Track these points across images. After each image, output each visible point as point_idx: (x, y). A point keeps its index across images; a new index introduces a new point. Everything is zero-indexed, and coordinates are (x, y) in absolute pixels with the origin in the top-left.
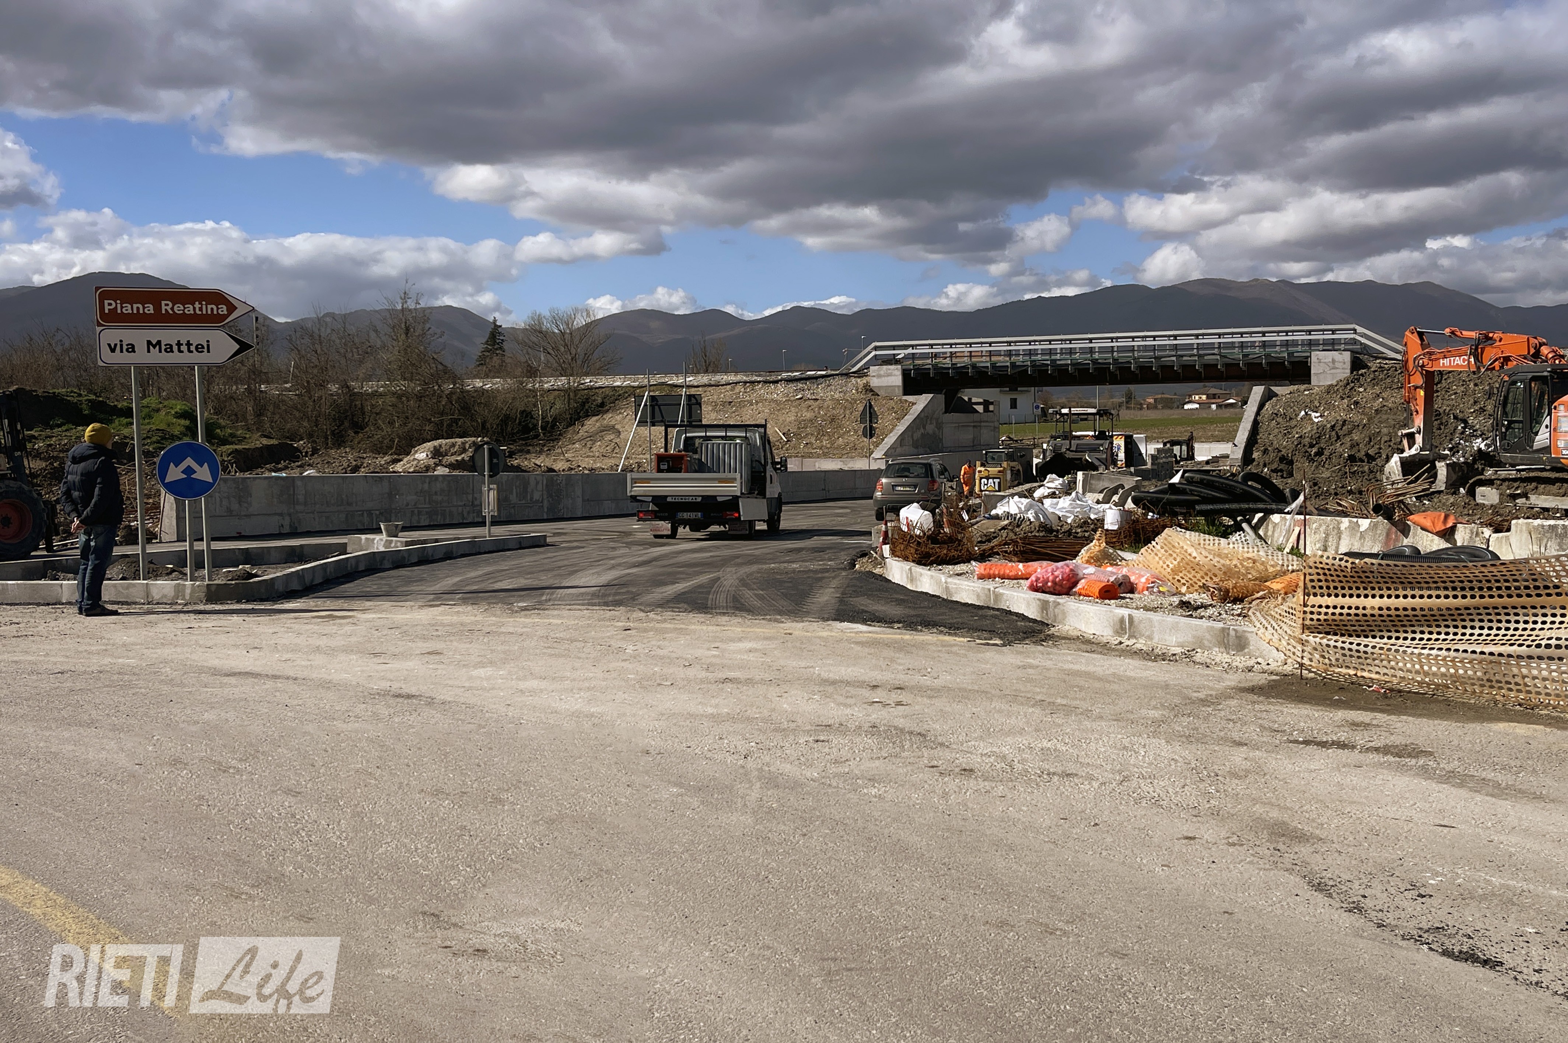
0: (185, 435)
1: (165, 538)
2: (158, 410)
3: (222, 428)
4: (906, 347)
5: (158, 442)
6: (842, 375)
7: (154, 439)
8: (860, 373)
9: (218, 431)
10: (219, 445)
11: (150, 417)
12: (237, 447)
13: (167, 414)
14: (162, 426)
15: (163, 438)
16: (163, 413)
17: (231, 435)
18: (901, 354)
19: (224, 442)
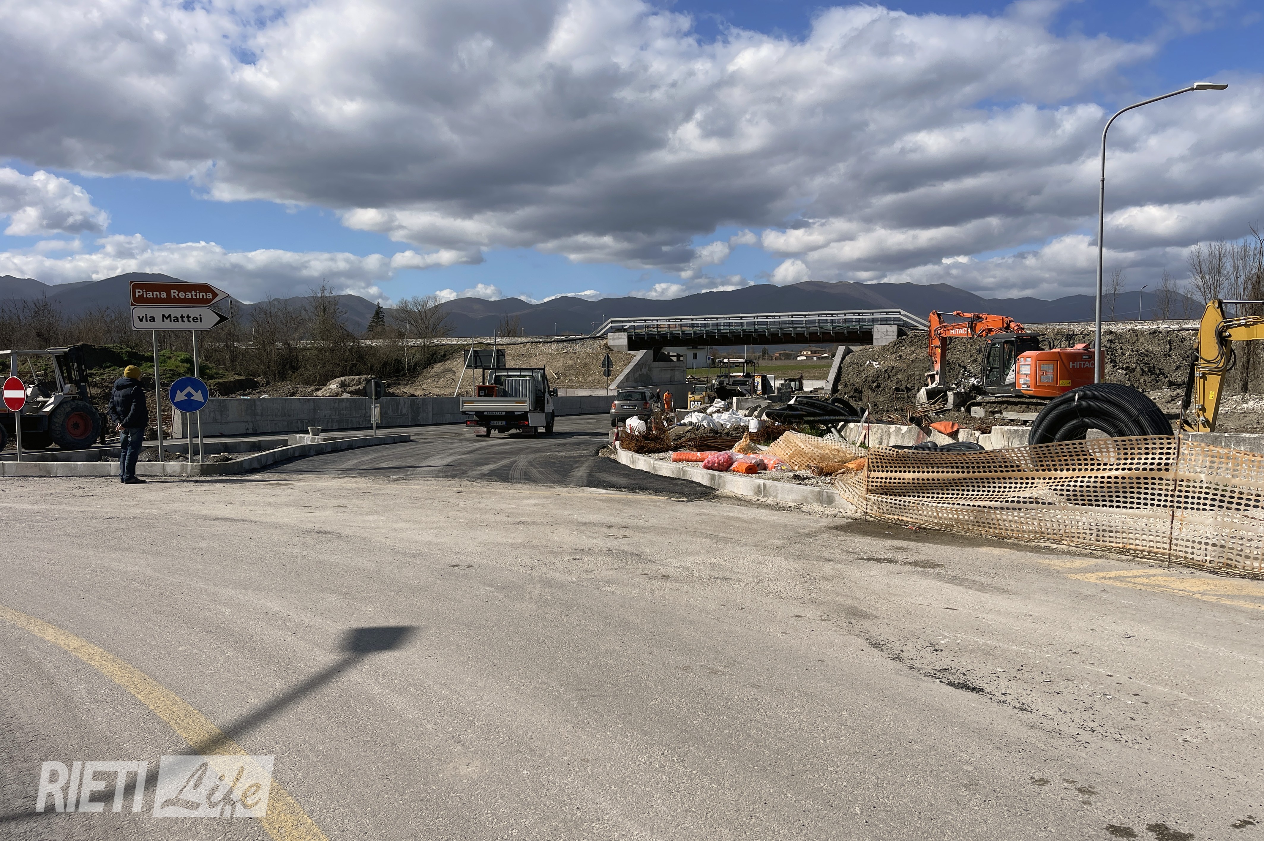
0: (187, 373)
1: (175, 436)
2: (170, 358)
3: (209, 368)
4: (630, 321)
5: (170, 377)
6: (591, 338)
7: (168, 375)
8: (602, 337)
9: (208, 371)
10: (208, 379)
11: (165, 362)
12: (220, 381)
13: (176, 360)
14: (173, 368)
15: (173, 375)
16: (173, 359)
17: (216, 373)
18: (627, 325)
19: (211, 377)
